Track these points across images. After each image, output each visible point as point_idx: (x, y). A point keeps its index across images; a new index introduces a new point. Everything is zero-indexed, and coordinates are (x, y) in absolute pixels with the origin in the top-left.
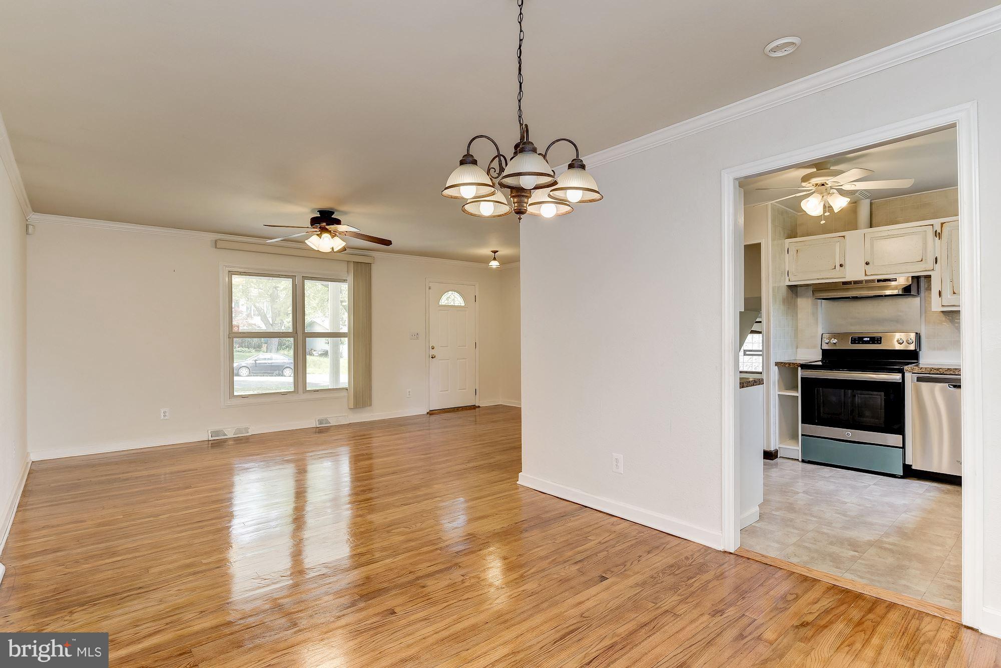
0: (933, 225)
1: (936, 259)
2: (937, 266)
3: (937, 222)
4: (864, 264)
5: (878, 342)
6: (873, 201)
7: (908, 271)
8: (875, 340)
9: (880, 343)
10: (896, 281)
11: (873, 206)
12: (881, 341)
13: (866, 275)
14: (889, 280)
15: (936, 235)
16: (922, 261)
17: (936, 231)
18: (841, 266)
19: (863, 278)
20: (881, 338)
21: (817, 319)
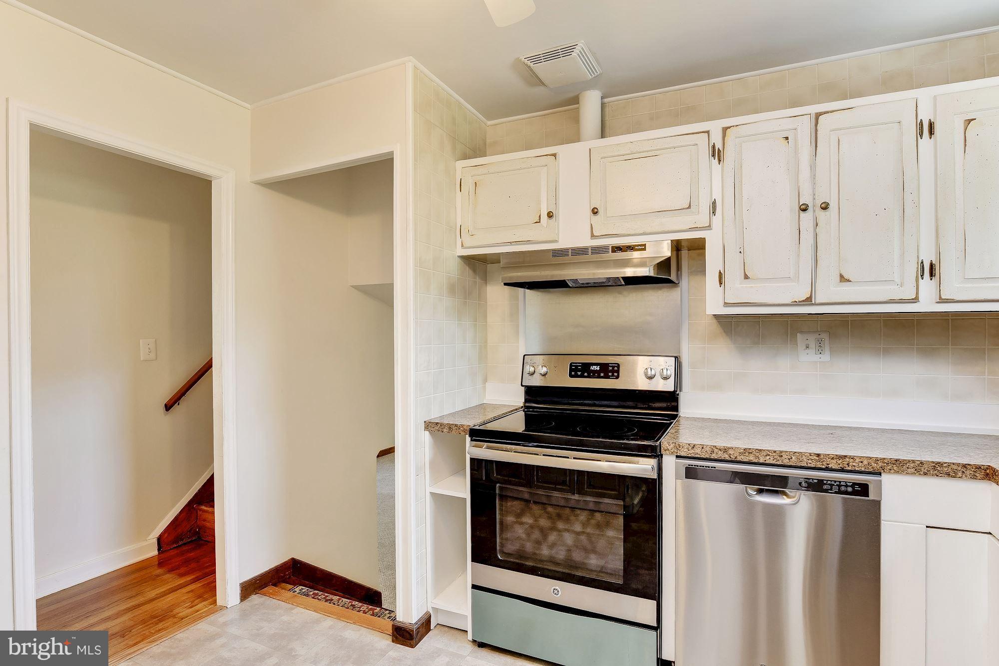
0: (708, 132)
1: (714, 203)
2: (717, 220)
3: (715, 127)
4: (589, 212)
5: (613, 375)
6: (606, 100)
7: (666, 229)
8: (609, 370)
9: (617, 377)
10: (644, 249)
11: (607, 110)
12: (618, 371)
13: (593, 236)
14: (631, 248)
15: (713, 156)
16: (689, 207)
17: (714, 147)
18: (550, 215)
19: (586, 242)
20: (618, 366)
21: (518, 326)
